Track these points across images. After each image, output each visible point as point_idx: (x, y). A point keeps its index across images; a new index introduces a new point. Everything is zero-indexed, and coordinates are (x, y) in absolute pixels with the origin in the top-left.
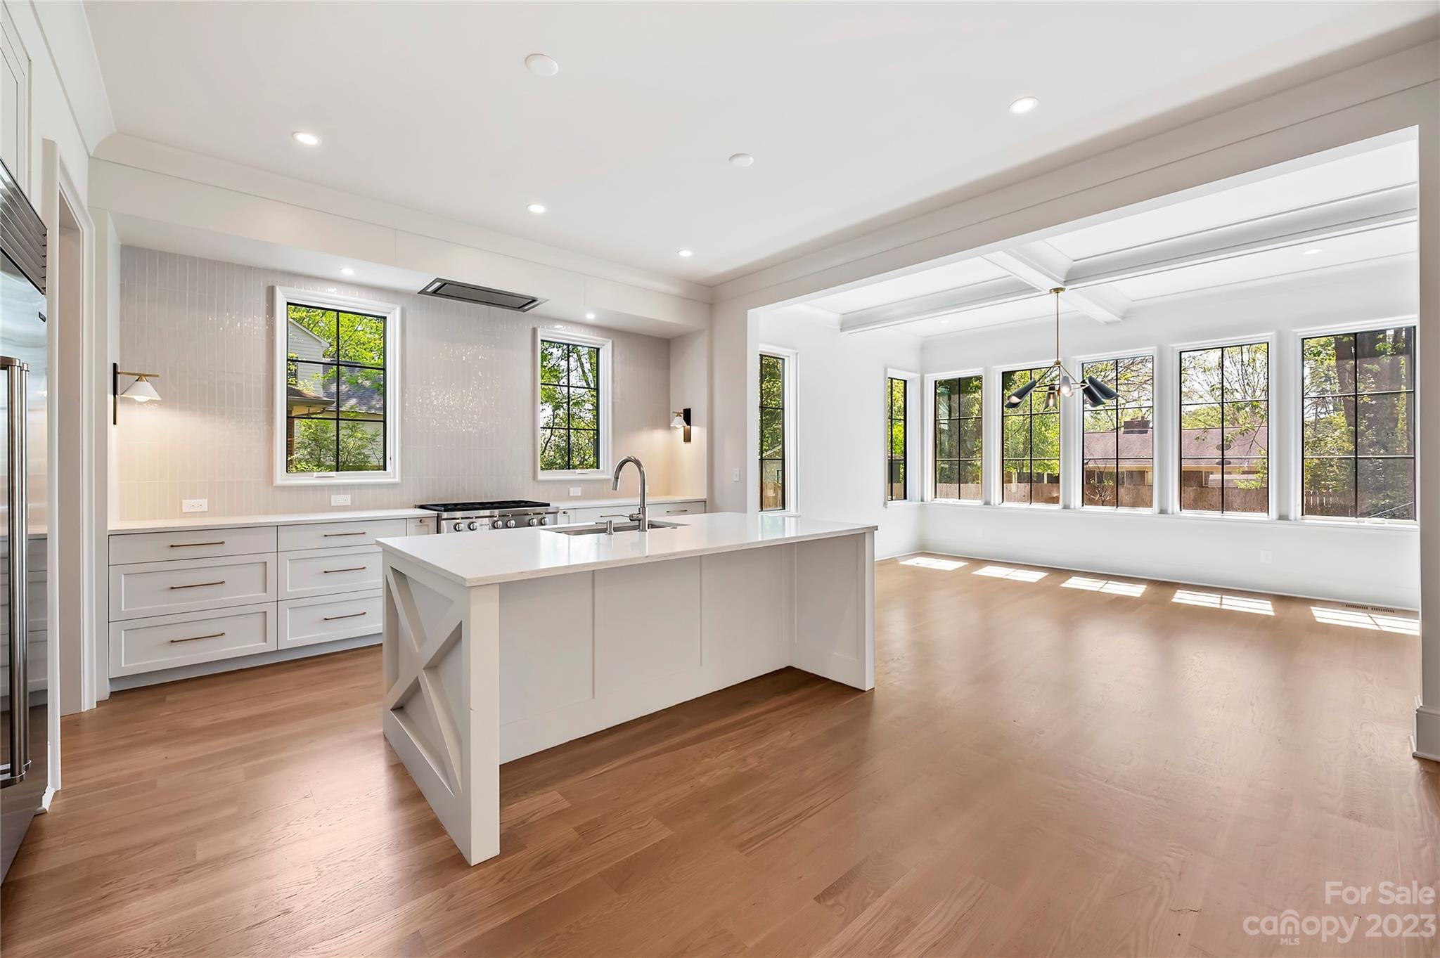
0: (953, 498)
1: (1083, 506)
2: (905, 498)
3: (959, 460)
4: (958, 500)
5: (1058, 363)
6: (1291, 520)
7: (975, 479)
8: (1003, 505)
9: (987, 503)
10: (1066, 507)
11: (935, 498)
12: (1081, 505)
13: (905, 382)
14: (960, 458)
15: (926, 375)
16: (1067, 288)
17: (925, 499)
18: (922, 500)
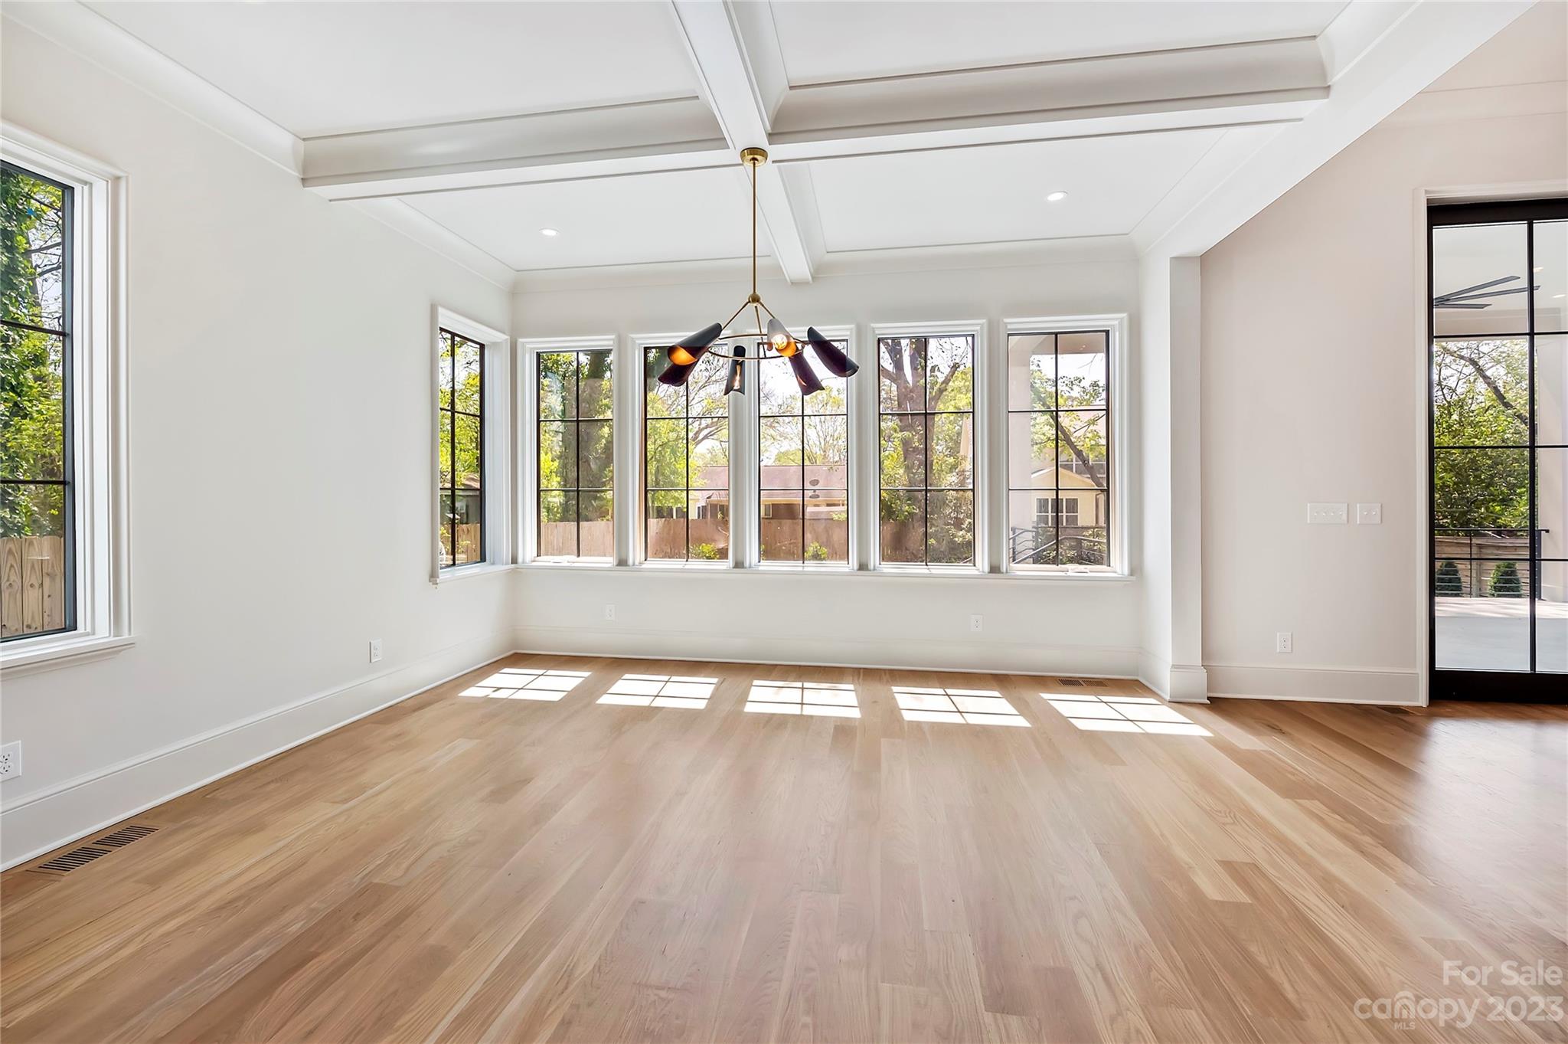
0: (568, 554)
1: (759, 562)
2: (483, 559)
3: (578, 491)
4: (574, 558)
5: (755, 299)
6: (1003, 573)
7: (602, 514)
8: (647, 565)
9: (622, 562)
10: (739, 565)
11: (539, 555)
12: (757, 561)
13: (482, 347)
14: (578, 487)
15: (521, 340)
16: (775, 151)
17: (520, 560)
18: (514, 561)
